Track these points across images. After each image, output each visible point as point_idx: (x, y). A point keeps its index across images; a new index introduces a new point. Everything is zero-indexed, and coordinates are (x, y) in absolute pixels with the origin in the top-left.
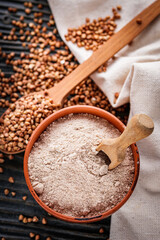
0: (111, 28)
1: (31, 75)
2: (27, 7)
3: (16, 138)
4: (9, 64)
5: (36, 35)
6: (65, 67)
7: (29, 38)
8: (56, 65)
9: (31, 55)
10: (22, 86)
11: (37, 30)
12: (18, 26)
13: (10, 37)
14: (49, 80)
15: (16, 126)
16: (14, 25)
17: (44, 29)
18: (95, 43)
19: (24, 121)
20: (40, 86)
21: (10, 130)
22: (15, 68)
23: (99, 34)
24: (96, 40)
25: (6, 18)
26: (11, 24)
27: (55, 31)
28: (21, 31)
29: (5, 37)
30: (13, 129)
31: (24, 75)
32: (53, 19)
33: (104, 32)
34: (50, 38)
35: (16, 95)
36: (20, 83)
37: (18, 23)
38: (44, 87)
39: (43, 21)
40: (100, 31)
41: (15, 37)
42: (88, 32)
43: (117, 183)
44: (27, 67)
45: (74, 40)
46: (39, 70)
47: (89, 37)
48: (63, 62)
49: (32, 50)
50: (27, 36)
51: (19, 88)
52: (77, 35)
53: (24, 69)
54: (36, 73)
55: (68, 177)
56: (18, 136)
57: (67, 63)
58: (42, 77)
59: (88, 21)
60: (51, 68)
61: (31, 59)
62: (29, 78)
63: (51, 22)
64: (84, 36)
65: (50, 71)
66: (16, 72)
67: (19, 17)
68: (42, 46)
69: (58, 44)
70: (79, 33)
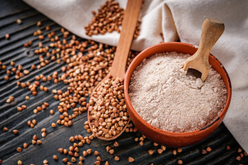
0: (116, 7)
1: (82, 77)
2: (38, 35)
3: (114, 121)
4: (58, 82)
5: (61, 50)
6: (103, 56)
7: (58, 55)
8: (95, 59)
9: (71, 65)
10: (82, 90)
11: (60, 46)
12: (43, 52)
13: (42, 64)
14: (100, 71)
15: (107, 112)
16: (39, 53)
17: (64, 41)
18: (113, 25)
19: (110, 105)
20: (96, 80)
21: (104, 119)
22: (66, 81)
23: (111, 17)
24: (111, 22)
25: (28, 53)
26: (36, 54)
27: (74, 37)
28: (48, 54)
29: (39, 67)
30: (106, 116)
31: (77, 82)
32: (66, 30)
33: (113, 13)
34: (74, 44)
35: (82, 98)
36: (79, 89)
37: (41, 50)
38: (99, 79)
39: (59, 37)
40: (110, 14)
41: (47, 61)
42: (102, 20)
43: (215, 89)
44: (74, 74)
45: (96, 32)
46: (86, 69)
47: (105, 23)
48: (99, 54)
49: (68, 61)
50: (55, 55)
51: (81, 92)
52: (95, 27)
53: (73, 77)
54: (86, 74)
55: (175, 100)
56: (115, 118)
57: (102, 53)
58: (92, 73)
59: (94, 13)
60: (93, 63)
61: (72, 67)
62: (82, 81)
63: (66, 33)
64: (100, 25)
65: (95, 65)
66: (69, 83)
67: (38, 46)
68: (73, 53)
69: (84, 45)
70: (95, 24)
